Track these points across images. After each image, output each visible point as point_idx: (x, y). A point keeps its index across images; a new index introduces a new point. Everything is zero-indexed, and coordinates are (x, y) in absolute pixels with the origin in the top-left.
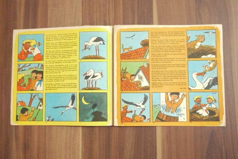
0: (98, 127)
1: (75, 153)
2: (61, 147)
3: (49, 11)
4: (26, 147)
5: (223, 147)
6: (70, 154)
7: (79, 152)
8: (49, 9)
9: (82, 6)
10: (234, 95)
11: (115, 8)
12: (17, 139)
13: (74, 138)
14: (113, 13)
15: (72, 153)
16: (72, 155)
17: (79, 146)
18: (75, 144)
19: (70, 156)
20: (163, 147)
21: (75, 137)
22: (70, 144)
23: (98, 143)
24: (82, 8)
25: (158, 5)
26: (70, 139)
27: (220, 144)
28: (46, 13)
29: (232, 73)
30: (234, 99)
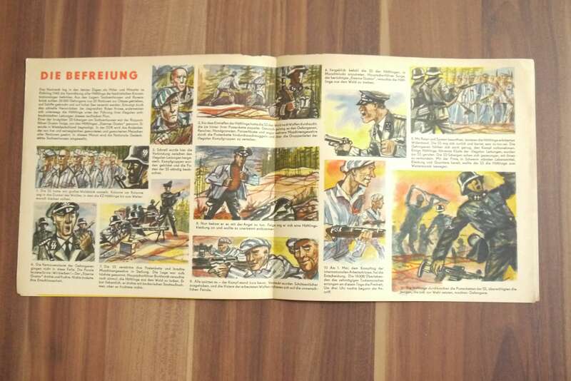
1: (175, 374)
2: (143, 357)
3: (125, 23)
4: (56, 353)
5: (532, 371)
6: (163, 373)
7: (186, 370)
8: (125, 16)
9: (208, 15)
10: (562, 249)
11: (287, 25)
13: (174, 336)
15: (169, 374)
17: (187, 355)
18: (177, 350)
20: (389, 364)
21: (177, 333)
22: (165, 349)
25: (391, 25)
27: (525, 364)
29: (560, 196)
30: (562, 256)
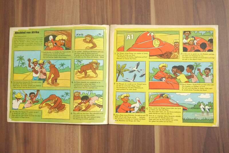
0: (97, 126)
12: (17, 133)
14: (111, 7)
16: (71, 149)
19: (69, 149)
23: (97, 137)
24: (80, 3)
26: (70, 133)
28: (44, 8)
